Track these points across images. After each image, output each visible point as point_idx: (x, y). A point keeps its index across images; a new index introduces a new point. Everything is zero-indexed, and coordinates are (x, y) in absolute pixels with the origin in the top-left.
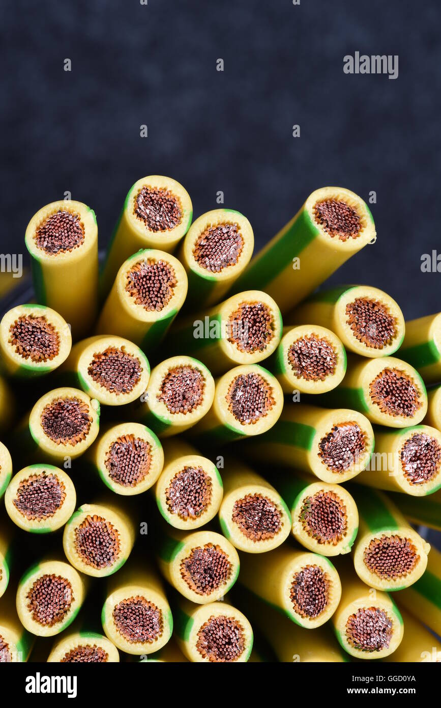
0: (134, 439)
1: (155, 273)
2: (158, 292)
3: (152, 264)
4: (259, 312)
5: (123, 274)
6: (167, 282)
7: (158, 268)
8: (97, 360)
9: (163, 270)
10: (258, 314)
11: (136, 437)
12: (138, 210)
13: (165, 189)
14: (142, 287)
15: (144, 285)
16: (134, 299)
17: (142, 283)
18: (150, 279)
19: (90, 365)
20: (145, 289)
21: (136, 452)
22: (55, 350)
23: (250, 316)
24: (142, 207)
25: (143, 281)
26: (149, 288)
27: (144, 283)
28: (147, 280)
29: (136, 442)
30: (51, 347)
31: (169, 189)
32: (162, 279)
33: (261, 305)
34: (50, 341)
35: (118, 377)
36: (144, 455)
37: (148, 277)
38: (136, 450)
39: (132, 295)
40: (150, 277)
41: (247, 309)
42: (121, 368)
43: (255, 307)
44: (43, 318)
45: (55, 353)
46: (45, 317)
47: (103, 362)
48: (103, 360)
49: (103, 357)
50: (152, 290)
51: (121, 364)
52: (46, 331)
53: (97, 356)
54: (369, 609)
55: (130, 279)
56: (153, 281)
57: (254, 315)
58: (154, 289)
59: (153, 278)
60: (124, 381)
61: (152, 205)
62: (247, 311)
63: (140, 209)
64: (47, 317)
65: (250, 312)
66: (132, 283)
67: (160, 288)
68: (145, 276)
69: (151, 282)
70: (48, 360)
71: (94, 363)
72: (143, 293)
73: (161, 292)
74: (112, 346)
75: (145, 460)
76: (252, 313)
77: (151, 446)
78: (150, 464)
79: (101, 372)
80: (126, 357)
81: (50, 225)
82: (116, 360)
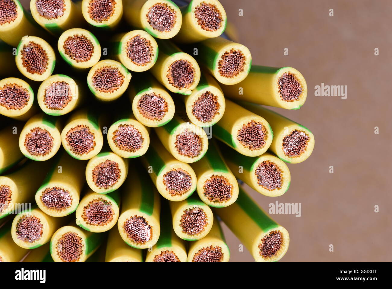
0: (165, 112)
1: (259, 139)
2: (248, 139)
3: (264, 138)
4: (226, 195)
5: (261, 120)
6: (253, 145)
7: (262, 141)
8: (214, 97)
9: (260, 143)
10: (225, 194)
11: (166, 113)
12: (297, 132)
13: (305, 150)
14: (252, 130)
15: (253, 131)
16: (246, 124)
17: (255, 130)
18: (256, 135)
19: (212, 93)
20: (251, 132)
21: (157, 112)
22: (224, 75)
23: (224, 189)
24: (298, 135)
25: (256, 131)
26: (252, 134)
27: (255, 132)
28: (256, 133)
29: (164, 113)
30: (226, 72)
31: (305, 152)
32: (255, 143)
33: (230, 197)
34: (229, 72)
35: (203, 108)
36: (155, 116)
37: (257, 134)
38: (159, 112)
39: (249, 123)
40: (258, 136)
41: (229, 189)
42: (207, 111)
43: (229, 193)
44: (242, 70)
45: (222, 74)
46: (243, 72)
47: (212, 101)
48: (213, 101)
49: (215, 101)
50: (250, 136)
51: (210, 111)
52: (235, 71)
53: (216, 98)
54: (42, 231)
55: (258, 124)
56: (255, 137)
57: (225, 192)
58: (250, 137)
59: (256, 137)
60: (200, 111)
61: (298, 141)
62: (228, 188)
63: (297, 134)
64: (243, 73)
65: (227, 190)
66: (256, 125)
67: (250, 140)
68: (258, 133)
69: (255, 136)
70: (219, 69)
71: (212, 95)
72: (249, 130)
73: (248, 140)
74: (220, 108)
75: (152, 116)
76: (226, 191)
77: (159, 121)
78: (149, 119)
79: (206, 99)
80: (213, 115)
81: (295, 82)
82: (212, 108)
